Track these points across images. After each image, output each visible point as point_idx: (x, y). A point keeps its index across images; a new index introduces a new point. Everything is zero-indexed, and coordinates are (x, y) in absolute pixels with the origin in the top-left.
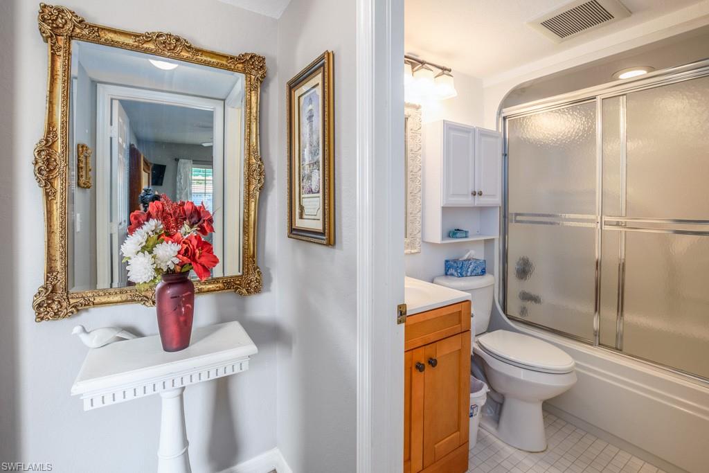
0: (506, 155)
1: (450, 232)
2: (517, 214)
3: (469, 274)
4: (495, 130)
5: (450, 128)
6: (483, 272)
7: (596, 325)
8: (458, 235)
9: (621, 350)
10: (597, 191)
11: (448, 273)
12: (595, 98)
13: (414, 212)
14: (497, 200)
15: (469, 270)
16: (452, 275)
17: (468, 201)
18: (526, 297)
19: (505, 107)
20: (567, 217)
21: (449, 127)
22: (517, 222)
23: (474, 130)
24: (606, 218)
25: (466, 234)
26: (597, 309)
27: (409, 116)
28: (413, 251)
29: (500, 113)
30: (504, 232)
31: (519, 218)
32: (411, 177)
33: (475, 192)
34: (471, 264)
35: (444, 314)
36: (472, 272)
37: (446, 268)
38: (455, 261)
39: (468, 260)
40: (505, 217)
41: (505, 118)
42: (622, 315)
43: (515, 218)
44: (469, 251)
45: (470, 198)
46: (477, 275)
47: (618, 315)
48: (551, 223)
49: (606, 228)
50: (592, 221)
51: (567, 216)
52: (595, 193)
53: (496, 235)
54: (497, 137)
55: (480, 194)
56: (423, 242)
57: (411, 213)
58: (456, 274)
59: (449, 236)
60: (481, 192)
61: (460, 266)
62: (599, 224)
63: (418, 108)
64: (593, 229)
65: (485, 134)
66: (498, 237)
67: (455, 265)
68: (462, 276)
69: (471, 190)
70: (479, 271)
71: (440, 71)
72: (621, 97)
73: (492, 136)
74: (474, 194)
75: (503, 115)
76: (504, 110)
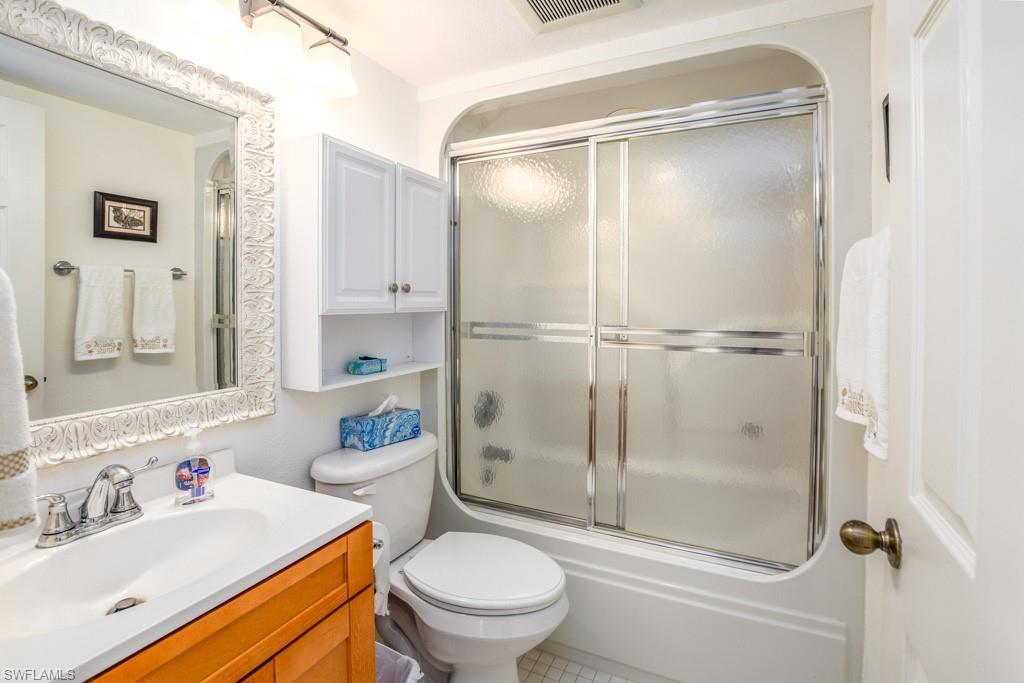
0: (455, 224)
1: (349, 363)
2: (474, 324)
3: (387, 441)
4: (437, 176)
5: (339, 154)
6: (416, 433)
7: (590, 489)
8: (364, 369)
9: (623, 529)
10: (590, 288)
11: (347, 444)
12: (587, 140)
13: (257, 328)
14: (440, 301)
15: (388, 434)
16: (353, 447)
17: (383, 303)
18: (493, 453)
19: (456, 141)
20: (548, 328)
21: (337, 154)
22: (475, 336)
23: (395, 168)
24: (604, 331)
25: (382, 365)
26: (592, 457)
27: (243, 114)
28: (253, 414)
29: (446, 148)
30: (454, 355)
31: (477, 330)
32: (247, 249)
33: (395, 285)
34: (390, 421)
35: (295, 580)
36: (394, 435)
37: (341, 434)
38: (360, 418)
39: (387, 413)
40: (454, 329)
41: (453, 161)
42: (624, 461)
43: (471, 330)
44: (387, 396)
45: (387, 297)
46: (405, 439)
47: (619, 459)
48: (526, 338)
49: (604, 345)
50: (583, 333)
51: (549, 326)
52: (587, 288)
53: (439, 362)
54: (439, 190)
55: (407, 289)
56: (283, 389)
57: (247, 331)
58: (360, 445)
59: (347, 371)
60: (408, 285)
61: (369, 428)
62: (593, 339)
63: (266, 100)
64: (585, 346)
65: (415, 179)
66: (443, 365)
67: (359, 428)
68: (373, 447)
69: (388, 281)
70: (408, 431)
71: (323, 36)
72: (622, 143)
73: (428, 186)
74: (394, 289)
75: (452, 154)
76: (453, 146)
